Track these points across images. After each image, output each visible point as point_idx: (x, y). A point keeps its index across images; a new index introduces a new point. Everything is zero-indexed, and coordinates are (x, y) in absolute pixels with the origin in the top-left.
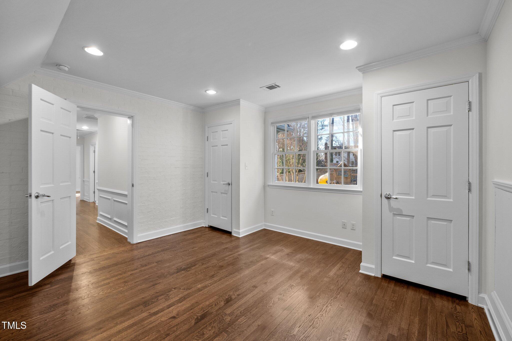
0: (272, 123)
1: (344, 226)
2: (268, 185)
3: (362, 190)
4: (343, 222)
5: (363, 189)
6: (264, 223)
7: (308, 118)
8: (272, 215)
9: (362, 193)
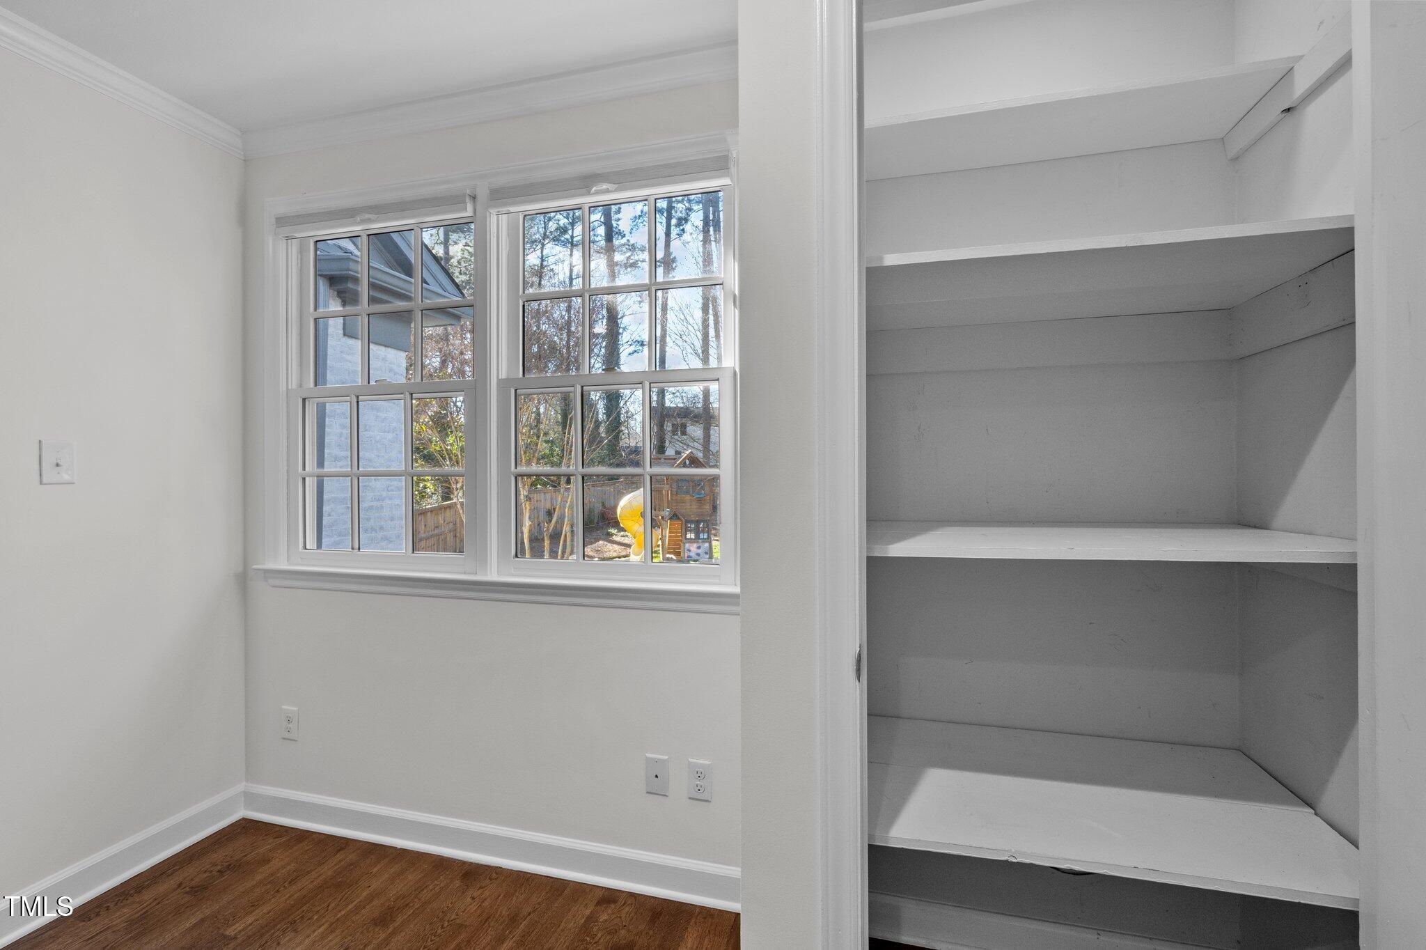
0: (281, 221)
1: (656, 784)
2: (266, 571)
3: (736, 590)
4: (648, 760)
5: (742, 588)
6: (241, 787)
7: (474, 198)
8: (288, 735)
9: (737, 604)
